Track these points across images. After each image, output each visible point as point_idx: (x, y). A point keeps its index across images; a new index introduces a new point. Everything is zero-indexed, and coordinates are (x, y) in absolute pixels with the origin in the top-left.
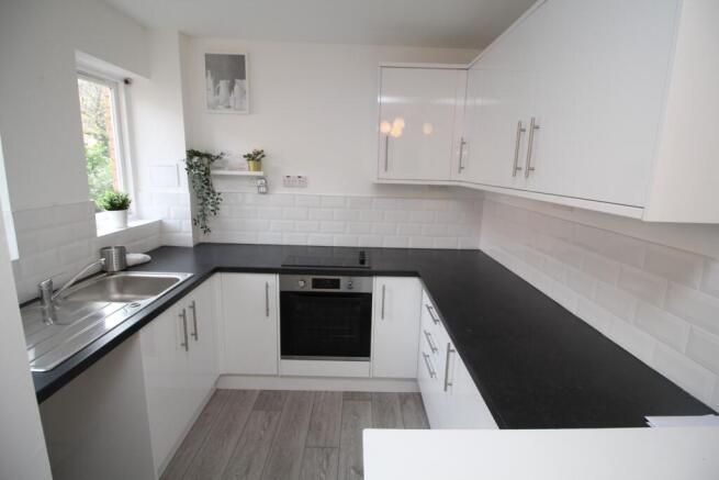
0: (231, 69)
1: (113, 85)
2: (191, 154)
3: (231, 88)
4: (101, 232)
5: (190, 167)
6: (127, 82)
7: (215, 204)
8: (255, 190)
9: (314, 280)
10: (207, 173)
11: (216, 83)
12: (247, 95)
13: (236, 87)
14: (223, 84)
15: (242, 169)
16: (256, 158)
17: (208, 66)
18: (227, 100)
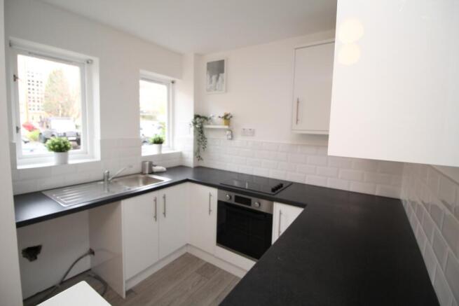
0: (218, 68)
1: (167, 84)
2: (197, 116)
3: (217, 79)
4: (143, 154)
5: (195, 124)
6: (173, 82)
7: (205, 145)
8: (225, 137)
9: (236, 197)
10: (201, 127)
11: (211, 77)
12: (225, 82)
13: (220, 78)
14: (214, 77)
15: (219, 125)
16: (227, 118)
17: (208, 69)
18: (215, 86)
